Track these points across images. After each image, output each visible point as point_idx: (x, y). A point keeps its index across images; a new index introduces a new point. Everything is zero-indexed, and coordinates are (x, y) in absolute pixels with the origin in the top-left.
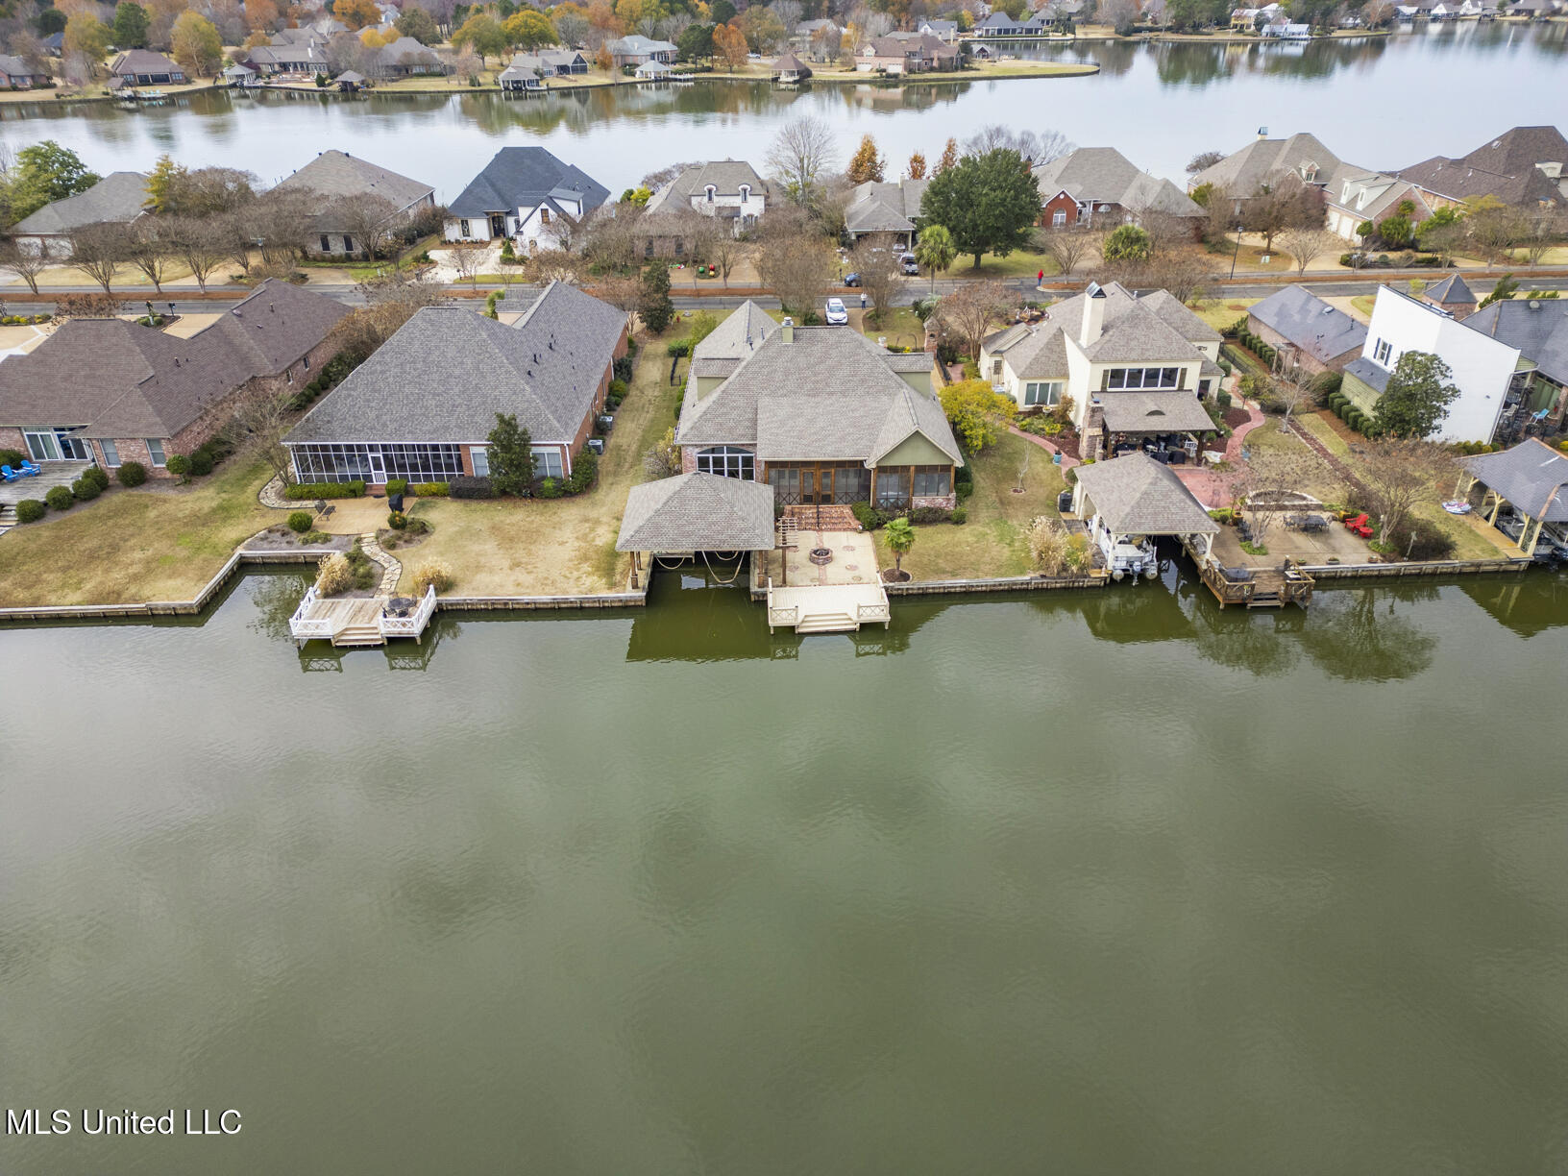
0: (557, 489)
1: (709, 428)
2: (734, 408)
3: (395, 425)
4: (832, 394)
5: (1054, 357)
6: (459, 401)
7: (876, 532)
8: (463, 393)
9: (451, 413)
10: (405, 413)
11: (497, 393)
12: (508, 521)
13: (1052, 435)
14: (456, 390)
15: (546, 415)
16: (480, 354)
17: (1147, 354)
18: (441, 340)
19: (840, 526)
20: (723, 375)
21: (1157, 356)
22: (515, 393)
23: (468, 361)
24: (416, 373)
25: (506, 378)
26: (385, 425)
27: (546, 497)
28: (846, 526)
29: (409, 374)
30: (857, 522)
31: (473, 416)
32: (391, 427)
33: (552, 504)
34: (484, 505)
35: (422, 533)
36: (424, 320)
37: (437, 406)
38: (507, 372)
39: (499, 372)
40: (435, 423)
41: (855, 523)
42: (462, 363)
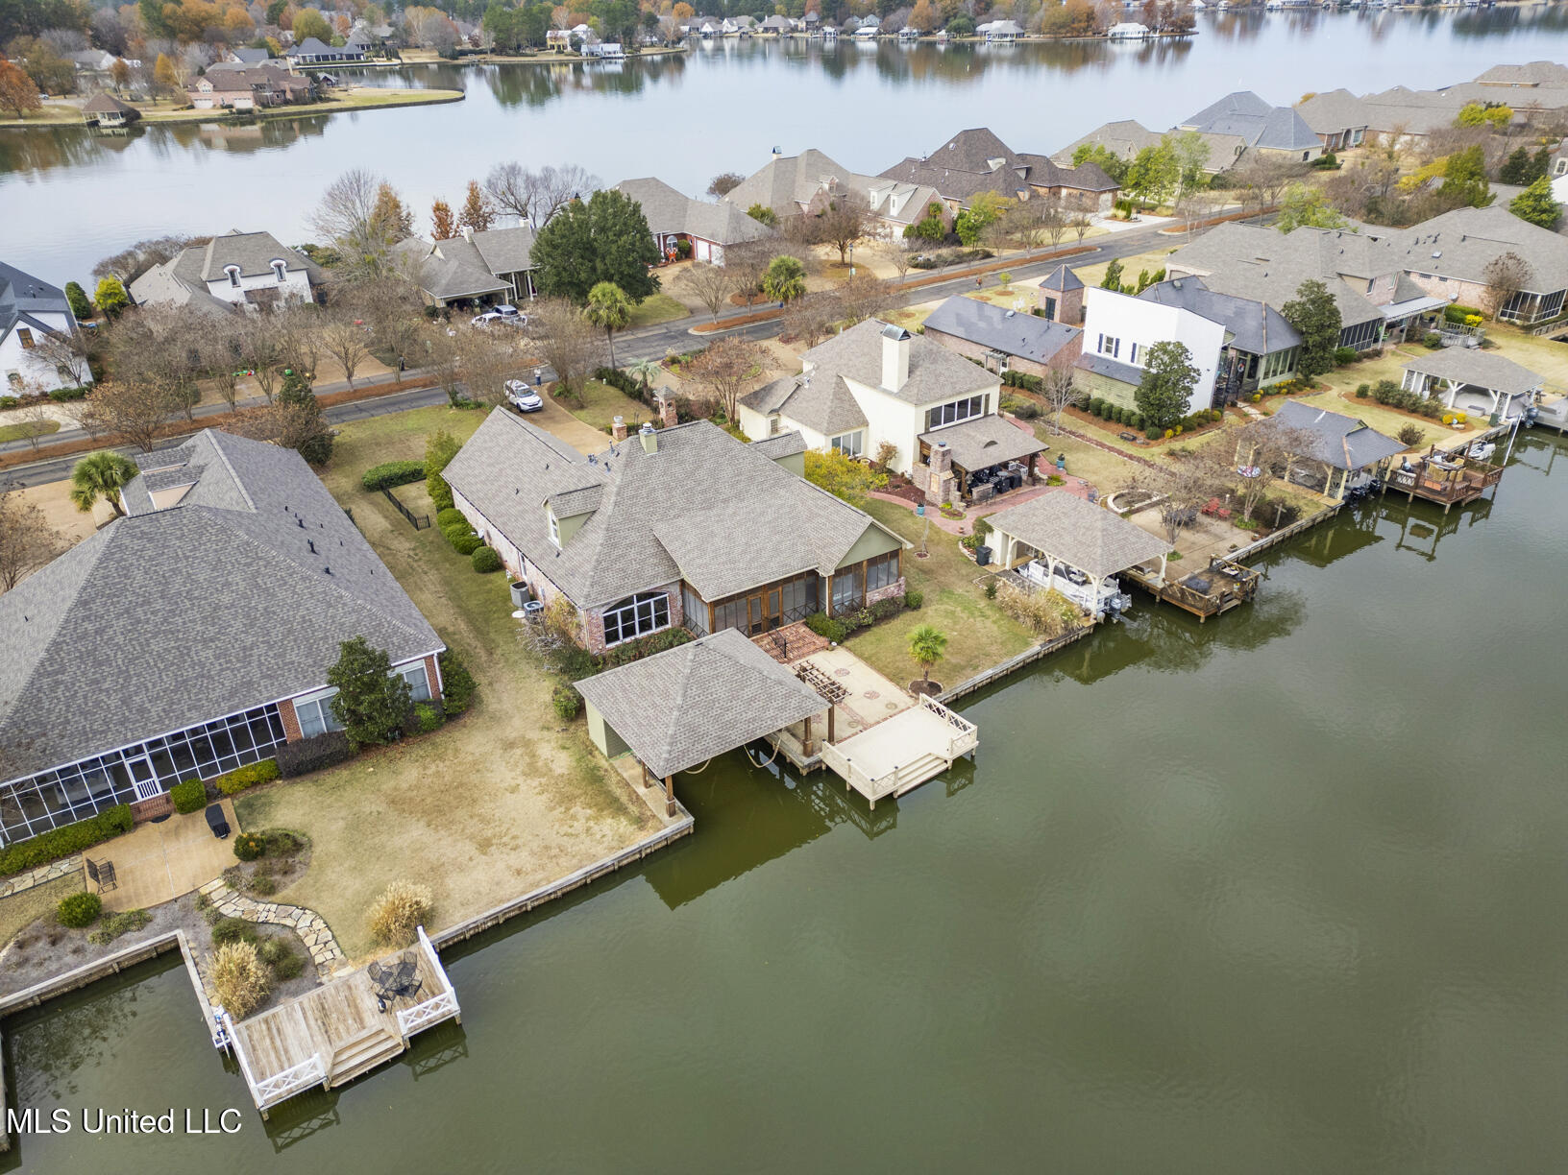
0: (439, 717)
1: (612, 579)
2: (631, 545)
3: (162, 704)
4: (725, 501)
5: (847, 406)
6: (250, 640)
7: (848, 643)
8: (252, 626)
9: (245, 659)
10: (168, 681)
11: (302, 612)
12: (405, 786)
13: (885, 487)
14: (238, 625)
15: (389, 623)
16: (249, 565)
17: (958, 387)
18: (177, 559)
19: (805, 650)
20: (590, 508)
21: (966, 387)
22: (330, 605)
23: (236, 578)
24: (159, 618)
25: (307, 588)
26: (142, 710)
27: (426, 732)
28: (813, 648)
29: (147, 622)
30: (822, 639)
31: (282, 655)
32: (155, 711)
33: (439, 738)
34: (343, 774)
35: (298, 851)
36: (133, 536)
37: (217, 658)
38: (304, 579)
39: (290, 581)
40: (227, 683)
41: (821, 641)
42: (227, 584)
